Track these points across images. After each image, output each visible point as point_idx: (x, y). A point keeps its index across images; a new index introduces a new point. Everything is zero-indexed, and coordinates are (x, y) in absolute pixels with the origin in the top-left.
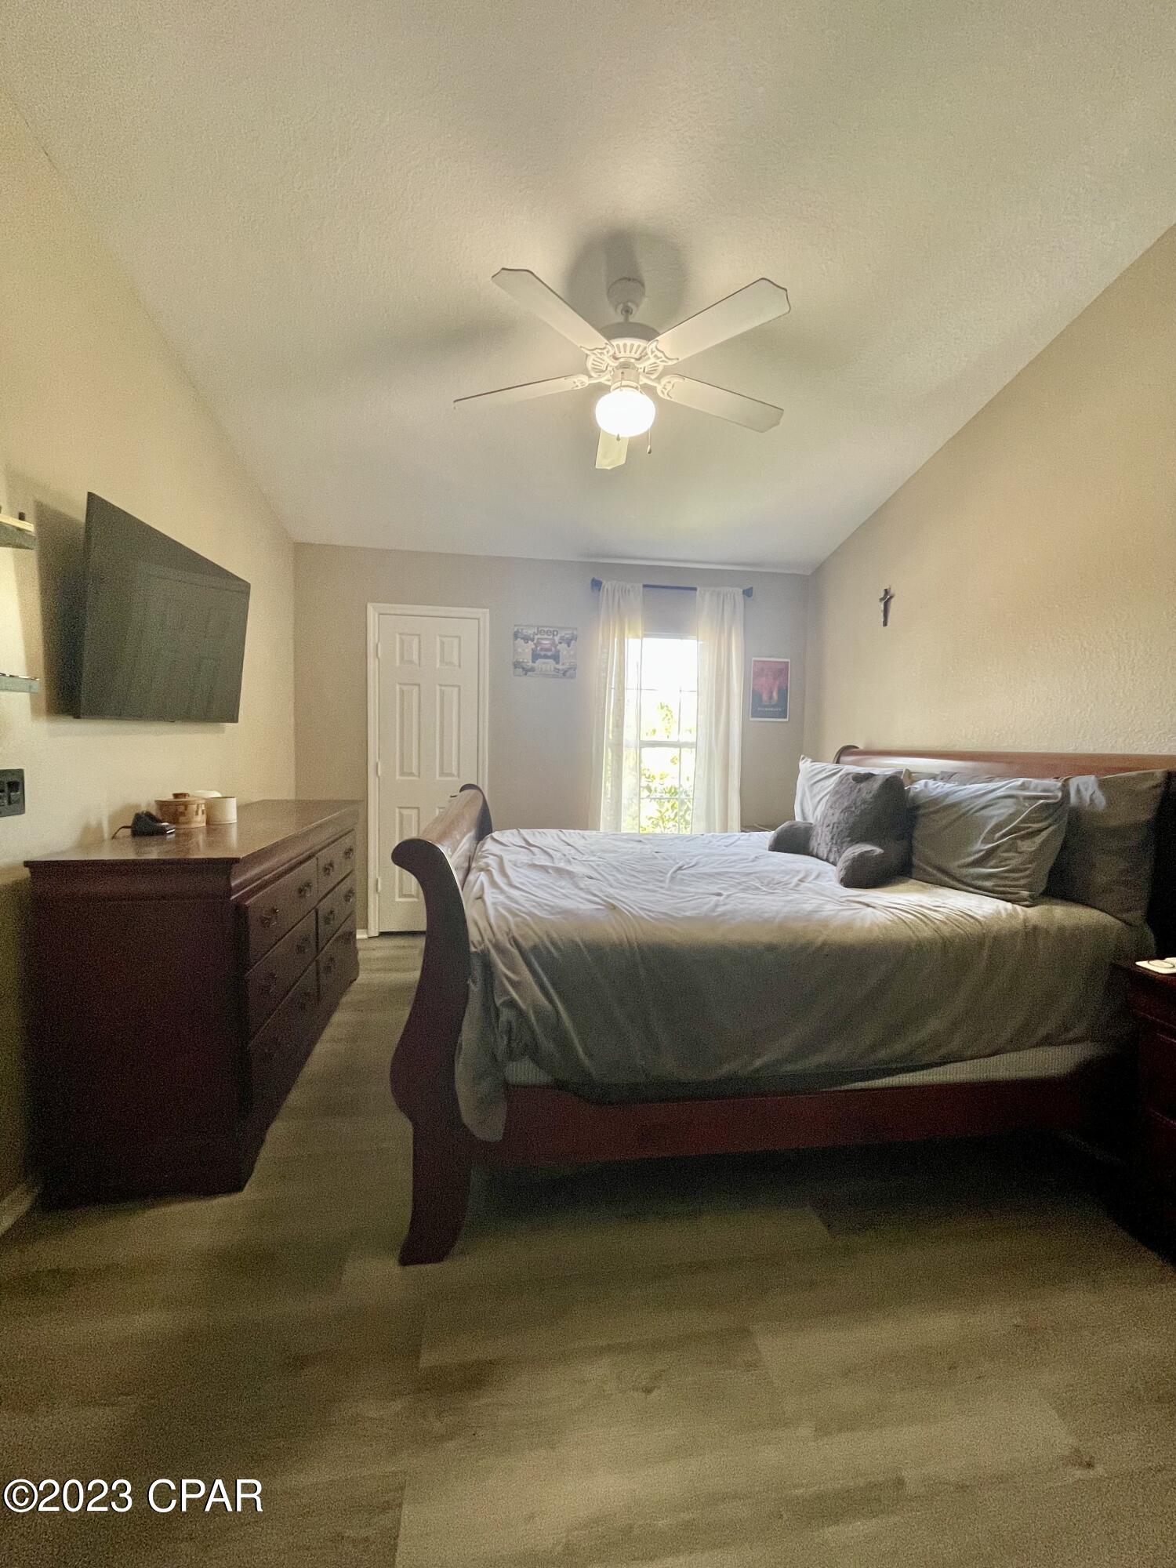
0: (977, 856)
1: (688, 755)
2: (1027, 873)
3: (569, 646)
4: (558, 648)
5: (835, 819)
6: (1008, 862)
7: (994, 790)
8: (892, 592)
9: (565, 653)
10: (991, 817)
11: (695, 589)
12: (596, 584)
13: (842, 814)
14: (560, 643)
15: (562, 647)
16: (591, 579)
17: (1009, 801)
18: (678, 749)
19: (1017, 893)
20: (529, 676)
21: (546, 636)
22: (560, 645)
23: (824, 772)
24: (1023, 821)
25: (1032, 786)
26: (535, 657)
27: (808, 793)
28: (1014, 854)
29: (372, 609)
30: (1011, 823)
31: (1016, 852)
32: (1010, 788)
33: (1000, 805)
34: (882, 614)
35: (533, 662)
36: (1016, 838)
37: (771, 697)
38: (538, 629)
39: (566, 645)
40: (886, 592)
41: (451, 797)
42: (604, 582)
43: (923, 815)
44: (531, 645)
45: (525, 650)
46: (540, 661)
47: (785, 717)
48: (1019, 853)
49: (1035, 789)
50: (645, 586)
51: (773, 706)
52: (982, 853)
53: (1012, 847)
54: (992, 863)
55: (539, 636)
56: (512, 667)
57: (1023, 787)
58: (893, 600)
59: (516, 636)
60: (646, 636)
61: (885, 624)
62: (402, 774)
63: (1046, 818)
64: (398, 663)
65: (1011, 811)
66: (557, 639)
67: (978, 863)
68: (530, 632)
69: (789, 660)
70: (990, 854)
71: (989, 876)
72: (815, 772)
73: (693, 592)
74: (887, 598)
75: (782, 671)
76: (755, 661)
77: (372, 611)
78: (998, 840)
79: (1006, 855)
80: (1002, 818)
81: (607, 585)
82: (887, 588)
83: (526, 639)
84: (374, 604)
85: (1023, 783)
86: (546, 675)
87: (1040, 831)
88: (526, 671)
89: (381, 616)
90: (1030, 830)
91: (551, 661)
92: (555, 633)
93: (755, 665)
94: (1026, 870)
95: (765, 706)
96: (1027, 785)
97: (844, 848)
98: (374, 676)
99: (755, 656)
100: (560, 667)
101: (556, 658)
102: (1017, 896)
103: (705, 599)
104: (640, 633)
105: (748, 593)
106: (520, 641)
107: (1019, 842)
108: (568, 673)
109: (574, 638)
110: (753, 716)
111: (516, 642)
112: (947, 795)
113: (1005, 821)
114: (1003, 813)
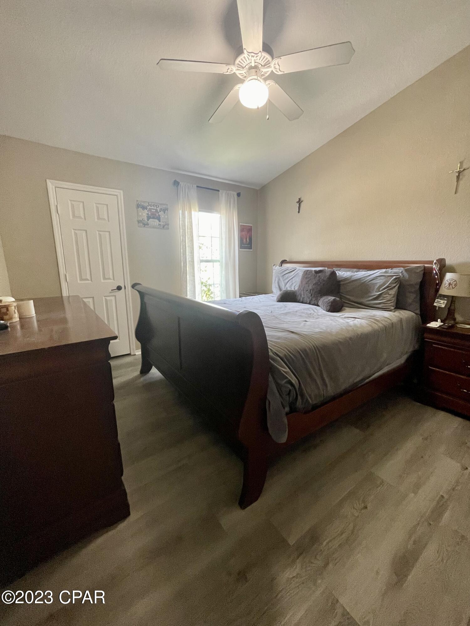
0: (374, 297)
1: (217, 265)
2: (393, 301)
3: (165, 213)
4: (159, 214)
5: (310, 287)
6: (386, 298)
7: (373, 274)
8: (302, 199)
9: (163, 216)
10: (376, 283)
11: (219, 191)
12: (176, 183)
13: (314, 286)
14: (160, 211)
15: (161, 213)
16: (174, 180)
17: (382, 278)
18: (212, 263)
19: (390, 308)
20: (146, 227)
21: (153, 207)
22: (160, 212)
23: (288, 270)
24: (390, 284)
25: (389, 272)
26: (149, 218)
27: (281, 279)
28: (387, 295)
29: (50, 183)
30: (385, 284)
31: (389, 294)
32: (381, 273)
33: (379, 279)
34: (298, 208)
35: (148, 220)
36: (388, 290)
37: (246, 241)
38: (149, 203)
39: (163, 213)
40: (300, 199)
41: (112, 290)
42: (180, 183)
43: (344, 284)
44: (146, 211)
45: (144, 214)
46: (151, 220)
47: (251, 249)
48: (390, 295)
49: (391, 273)
50: (197, 187)
51: (247, 245)
52: (376, 296)
53: (387, 293)
54: (380, 299)
55: (150, 207)
56: (137, 223)
57: (386, 272)
58: (302, 203)
59: (138, 206)
60: (200, 211)
61: (299, 212)
62: (81, 279)
63: (396, 283)
64: (71, 217)
65: (384, 281)
66: (158, 209)
67: (376, 299)
68: (146, 204)
69: (252, 225)
70: (379, 296)
71: (380, 303)
72: (283, 270)
73: (217, 192)
74: (300, 202)
75: (250, 230)
76: (241, 225)
77: (51, 185)
78: (381, 291)
79: (385, 296)
80: (381, 283)
81: (182, 184)
82: (300, 198)
83: (144, 208)
84: (50, 180)
85: (386, 271)
86: (154, 227)
87: (394, 287)
88: (145, 225)
89: (56, 188)
90: (391, 287)
91: (156, 220)
92: (157, 206)
93: (241, 227)
94: (392, 300)
95: (244, 244)
96: (387, 271)
97: (319, 299)
98: (57, 224)
99: (241, 223)
100: (161, 223)
101: (159, 219)
102: (390, 309)
103: (223, 195)
104: (197, 209)
105: (239, 195)
106: (140, 209)
107: (389, 291)
108: (165, 227)
109: (167, 209)
110: (240, 249)
111: (138, 209)
112: (351, 276)
113: (382, 284)
114: (381, 282)
